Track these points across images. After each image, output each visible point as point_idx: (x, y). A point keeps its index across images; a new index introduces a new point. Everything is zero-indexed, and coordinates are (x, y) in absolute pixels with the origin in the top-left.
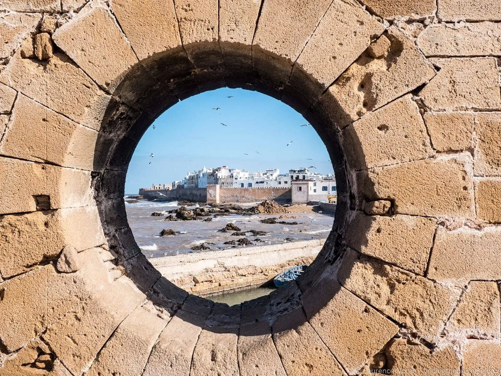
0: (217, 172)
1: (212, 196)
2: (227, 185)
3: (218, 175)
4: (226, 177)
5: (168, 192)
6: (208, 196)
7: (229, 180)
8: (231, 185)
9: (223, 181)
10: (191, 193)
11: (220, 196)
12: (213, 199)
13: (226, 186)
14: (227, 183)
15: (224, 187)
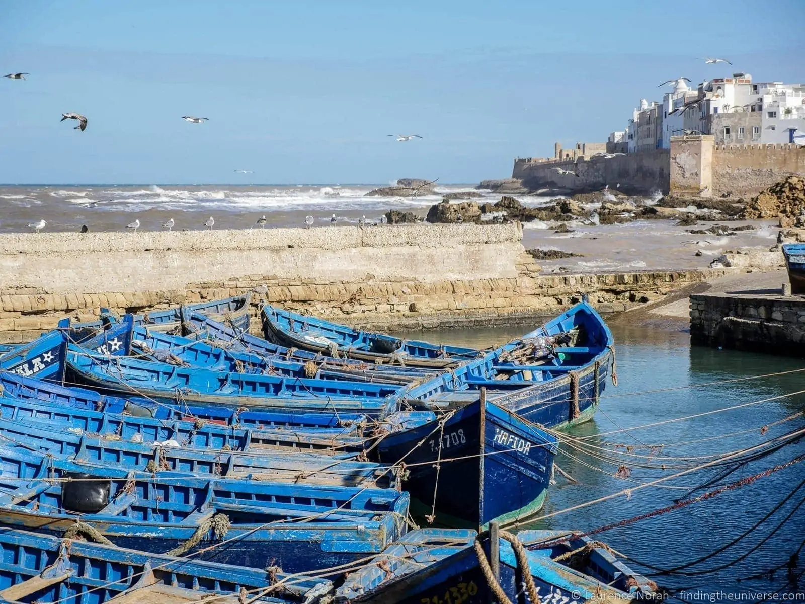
0: (709, 95)
1: (687, 174)
2: (740, 136)
3: (713, 105)
4: (740, 110)
5: (579, 166)
6: (675, 176)
7: (748, 121)
8: (755, 135)
9: (726, 122)
10: (640, 169)
11: (715, 174)
12: (691, 182)
13: (738, 141)
14: (742, 130)
15: (731, 142)
